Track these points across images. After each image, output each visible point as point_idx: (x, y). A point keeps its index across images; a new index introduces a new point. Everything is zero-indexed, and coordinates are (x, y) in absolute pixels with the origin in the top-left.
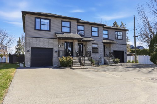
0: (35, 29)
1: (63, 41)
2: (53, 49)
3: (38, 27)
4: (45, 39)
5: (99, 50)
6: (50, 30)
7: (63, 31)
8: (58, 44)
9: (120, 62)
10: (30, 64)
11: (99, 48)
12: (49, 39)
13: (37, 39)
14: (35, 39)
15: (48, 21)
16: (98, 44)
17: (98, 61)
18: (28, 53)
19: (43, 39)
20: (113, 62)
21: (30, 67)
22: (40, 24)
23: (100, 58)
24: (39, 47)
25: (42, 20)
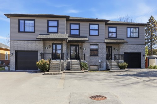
0: (19, 32)
1: (50, 43)
2: (37, 51)
3: (22, 30)
4: (29, 41)
5: (99, 52)
6: (34, 32)
7: (50, 31)
8: (44, 46)
9: (127, 68)
10: (14, 67)
11: (99, 50)
12: (33, 41)
13: (21, 41)
14: (18, 41)
15: (33, 22)
16: (98, 45)
17: (98, 65)
18: (13, 56)
19: (27, 41)
20: (116, 67)
21: (14, 70)
22: (24, 26)
23: (100, 62)
24: (23, 49)
25: (26, 22)
